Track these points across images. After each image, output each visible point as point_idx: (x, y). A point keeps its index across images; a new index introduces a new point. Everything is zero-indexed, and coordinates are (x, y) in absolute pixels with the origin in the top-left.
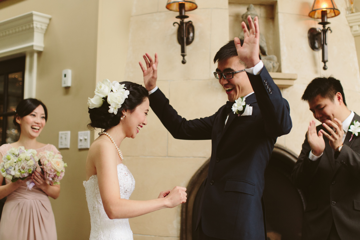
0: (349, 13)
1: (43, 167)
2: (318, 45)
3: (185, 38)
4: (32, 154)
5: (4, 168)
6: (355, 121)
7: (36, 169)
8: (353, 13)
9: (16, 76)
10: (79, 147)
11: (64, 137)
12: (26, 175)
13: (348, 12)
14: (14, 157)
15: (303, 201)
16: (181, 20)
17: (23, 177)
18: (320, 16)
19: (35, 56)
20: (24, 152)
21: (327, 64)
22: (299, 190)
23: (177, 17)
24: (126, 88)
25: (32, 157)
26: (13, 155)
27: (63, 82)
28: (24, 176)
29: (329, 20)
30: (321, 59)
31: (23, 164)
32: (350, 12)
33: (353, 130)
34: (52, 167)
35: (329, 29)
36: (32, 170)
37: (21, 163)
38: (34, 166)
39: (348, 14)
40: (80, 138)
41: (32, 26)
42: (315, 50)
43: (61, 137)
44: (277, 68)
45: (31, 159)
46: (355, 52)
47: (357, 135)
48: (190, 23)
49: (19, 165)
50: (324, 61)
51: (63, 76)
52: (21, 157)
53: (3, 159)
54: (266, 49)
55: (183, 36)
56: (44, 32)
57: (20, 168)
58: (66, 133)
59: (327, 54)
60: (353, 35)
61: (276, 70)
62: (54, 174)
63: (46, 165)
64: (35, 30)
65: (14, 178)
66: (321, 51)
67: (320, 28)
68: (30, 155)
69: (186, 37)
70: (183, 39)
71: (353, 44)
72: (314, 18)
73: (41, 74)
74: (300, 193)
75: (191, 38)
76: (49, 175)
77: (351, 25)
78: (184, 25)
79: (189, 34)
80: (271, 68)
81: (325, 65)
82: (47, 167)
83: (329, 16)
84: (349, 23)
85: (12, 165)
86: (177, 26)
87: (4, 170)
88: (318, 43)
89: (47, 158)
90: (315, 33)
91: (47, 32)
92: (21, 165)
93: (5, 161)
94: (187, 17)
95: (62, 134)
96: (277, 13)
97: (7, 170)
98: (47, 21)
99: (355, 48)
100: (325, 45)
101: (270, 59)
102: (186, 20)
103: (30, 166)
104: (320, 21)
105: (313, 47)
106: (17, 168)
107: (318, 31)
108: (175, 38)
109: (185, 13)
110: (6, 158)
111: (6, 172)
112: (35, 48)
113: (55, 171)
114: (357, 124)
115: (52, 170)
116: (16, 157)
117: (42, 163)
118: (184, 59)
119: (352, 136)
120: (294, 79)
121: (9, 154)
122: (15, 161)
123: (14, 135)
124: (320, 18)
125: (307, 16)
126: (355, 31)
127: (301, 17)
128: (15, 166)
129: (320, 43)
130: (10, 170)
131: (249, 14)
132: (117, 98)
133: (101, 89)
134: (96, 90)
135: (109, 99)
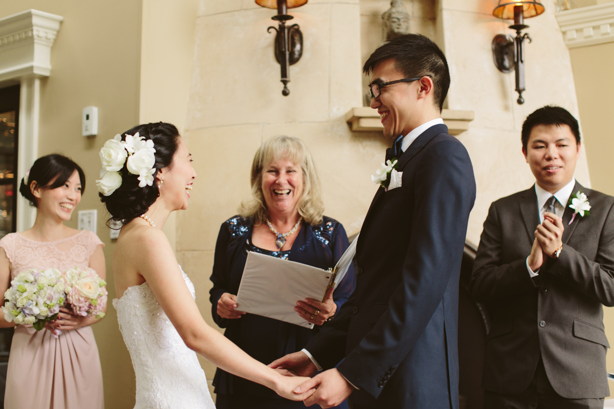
0: (560, 10)
2: (509, 63)
3: (287, 53)
6: (578, 192)
8: (566, 9)
9: (4, 118)
10: (112, 236)
11: (86, 219)
13: (558, 9)
15: (485, 321)
16: (281, 23)
17: (52, 314)
18: (512, 15)
19: (37, 84)
21: (524, 94)
22: (478, 304)
23: (273, 18)
24: (144, 138)
27: (84, 128)
28: (54, 310)
29: (526, 22)
30: (513, 86)
32: (562, 8)
33: (576, 207)
35: (526, 36)
41: (30, 34)
42: (504, 71)
43: (82, 221)
46: (571, 75)
47: (582, 214)
48: (296, 27)
49: (43, 296)
50: (519, 90)
51: (85, 117)
55: (283, 50)
56: (51, 45)
57: (46, 299)
58: (90, 214)
59: (524, 77)
60: (567, 45)
62: (88, 304)
64: (36, 41)
66: (513, 74)
67: (511, 34)
69: (288, 51)
70: (284, 54)
71: (567, 62)
72: (502, 18)
73: (47, 115)
74: (480, 308)
75: (297, 53)
76: (80, 308)
77: (564, 29)
78: (286, 31)
79: (293, 45)
81: (520, 97)
83: (526, 14)
84: (561, 27)
86: (274, 33)
88: (509, 60)
90: (505, 44)
91: (56, 45)
92: (45, 294)
94: (291, 18)
95: (83, 214)
96: (441, 10)
98: (56, 26)
99: (570, 68)
100: (520, 63)
102: (289, 23)
104: (512, 22)
105: (501, 67)
107: (509, 39)
108: (271, 52)
109: (286, 12)
112: (36, 71)
114: (583, 197)
118: (285, 87)
119: (574, 215)
120: (469, 120)
123: (1, 219)
124: (512, 19)
125: (490, 15)
126: (570, 40)
127: (480, 16)
128: (36, 298)
129: (512, 59)
130: (30, 307)
131: (394, 13)
132: (144, 160)
133: (112, 158)
134: (105, 163)
135: (132, 168)
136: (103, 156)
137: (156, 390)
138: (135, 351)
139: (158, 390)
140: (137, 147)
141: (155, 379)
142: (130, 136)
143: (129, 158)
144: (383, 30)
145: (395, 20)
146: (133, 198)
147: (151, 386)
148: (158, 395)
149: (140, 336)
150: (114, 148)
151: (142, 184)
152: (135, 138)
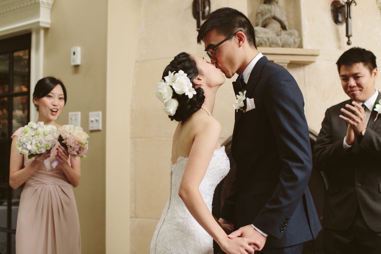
1: (65, 142)
2: (342, 18)
3: (201, 13)
4: (51, 130)
5: (21, 142)
6: (380, 100)
9: (22, 54)
10: (90, 129)
11: (74, 118)
12: (43, 151)
15: (326, 183)
17: (40, 153)
19: (42, 32)
20: (43, 127)
21: (351, 39)
22: (321, 172)
24: (175, 72)
25: (51, 132)
26: (31, 129)
27: (72, 60)
28: (41, 151)
30: (344, 34)
31: (41, 138)
33: (378, 110)
34: (75, 140)
35: (353, 1)
36: (50, 145)
37: (39, 137)
38: (52, 143)
40: (91, 119)
41: (37, 1)
42: (339, 24)
43: (71, 119)
44: (298, 43)
45: (49, 134)
49: (36, 139)
50: (348, 36)
51: (72, 54)
52: (39, 131)
54: (286, 23)
55: (198, 10)
56: (51, 8)
57: (38, 142)
58: (76, 114)
59: (351, 28)
60: (379, 7)
61: (297, 45)
62: (79, 146)
63: (69, 138)
64: (41, 5)
65: (31, 154)
66: (344, 25)
68: (49, 130)
69: (201, 11)
70: (198, 13)
73: (48, 52)
74: (323, 175)
75: (207, 13)
79: (205, 7)
80: (292, 44)
81: (349, 40)
87: (21, 144)
88: (342, 17)
90: (339, 6)
91: (53, 8)
92: (38, 139)
95: (72, 115)
97: (23, 144)
100: (349, 19)
101: (291, 34)
103: (49, 142)
105: (336, 21)
106: (34, 142)
107: (342, 3)
108: (190, 12)
111: (22, 146)
112: (42, 25)
113: (80, 143)
115: (76, 143)
116: (34, 131)
117: (64, 138)
119: (377, 115)
120: (316, 55)
122: (33, 134)
126: (380, 3)
128: (31, 139)
129: (344, 16)
130: (27, 144)
151: (191, 96)
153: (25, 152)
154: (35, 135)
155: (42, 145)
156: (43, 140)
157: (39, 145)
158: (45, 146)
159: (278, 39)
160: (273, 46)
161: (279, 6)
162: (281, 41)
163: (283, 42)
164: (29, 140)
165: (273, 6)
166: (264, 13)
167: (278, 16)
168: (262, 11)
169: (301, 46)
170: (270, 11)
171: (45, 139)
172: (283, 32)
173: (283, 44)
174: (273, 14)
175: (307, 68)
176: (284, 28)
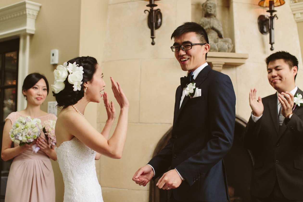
1: (47, 134)
2: (266, 30)
3: (154, 23)
4: (37, 123)
6: (298, 94)
7: (40, 135)
8: (296, 2)
9: (12, 54)
11: (52, 106)
12: (32, 140)
13: (291, 2)
14: (21, 124)
15: (253, 160)
16: (151, 8)
17: (29, 142)
18: (268, 5)
19: (28, 38)
20: (31, 121)
21: (274, 45)
23: (148, 6)
24: (78, 65)
25: (37, 125)
26: (21, 123)
27: (51, 60)
29: (275, 9)
30: (269, 41)
31: (29, 131)
32: (294, 2)
33: (296, 102)
35: (275, 16)
36: (37, 136)
37: (28, 130)
38: (38, 133)
39: (292, 3)
41: (25, 13)
42: (264, 33)
43: (50, 107)
44: (232, 49)
45: (36, 127)
46: (298, 36)
47: (299, 105)
48: (159, 10)
49: (26, 132)
50: (271, 43)
51: (52, 55)
52: (27, 125)
53: (12, 126)
54: (222, 33)
55: (152, 22)
56: (35, 18)
57: (27, 134)
58: (54, 103)
59: (274, 37)
60: (296, 21)
61: (231, 50)
63: (50, 132)
64: (28, 16)
65: (21, 143)
66: (268, 35)
67: (268, 15)
68: (35, 123)
70: (152, 24)
71: (296, 29)
72: (263, 7)
73: (33, 53)
74: (250, 154)
75: (159, 24)
76: (53, 140)
77: (294, 12)
78: (154, 12)
79: (157, 20)
80: (226, 49)
81: (272, 47)
82: (51, 134)
83: (275, 5)
84: (293, 11)
85: (20, 132)
86: (147, 13)
87: (13, 135)
89: (51, 126)
90: (264, 20)
91: (38, 18)
92: (27, 131)
93: (14, 128)
94: (156, 5)
95: (50, 104)
96: (232, 2)
97: (16, 136)
98: (38, 9)
99: (297, 33)
100: (272, 30)
101: (226, 42)
102: (155, 8)
103: (35, 133)
104: (268, 9)
105: (262, 32)
106: (24, 134)
107: (267, 17)
108: (146, 23)
109: (154, 3)
110: (15, 126)
111: (14, 137)
112: (28, 32)
114: (300, 97)
116: (23, 125)
117: (47, 130)
118: (153, 41)
119: (295, 106)
120: (246, 59)
121: (17, 122)
122: (23, 128)
123: (10, 104)
124: (268, 7)
125: (257, 5)
126: (297, 18)
127: (252, 5)
128: (22, 132)
129: (268, 28)
130: (18, 136)
131: (208, 4)
132: (77, 77)
133: (60, 75)
134: (56, 78)
135: (70, 81)
136: (55, 74)
137: (75, 195)
138: (65, 174)
139: (76, 195)
140: (74, 70)
141: (75, 189)
142: (71, 64)
143: (69, 76)
144: (203, 12)
145: (209, 7)
146: (70, 96)
147: (72, 193)
148: (75, 198)
149: (68, 167)
150: (61, 70)
151: (75, 90)
152: (74, 65)
153: (17, 142)
154: (24, 129)
155: (31, 136)
156: (31, 132)
157: (28, 136)
158: (33, 137)
159: (215, 45)
160: (211, 50)
161: (216, 19)
162: (218, 47)
163: (219, 47)
164: (20, 133)
165: (212, 19)
166: (204, 24)
167: (216, 27)
168: (203, 23)
169: (233, 51)
170: (209, 23)
171: (33, 131)
172: (220, 40)
173: (219, 49)
174: (211, 25)
175: (238, 68)
176: (220, 36)
